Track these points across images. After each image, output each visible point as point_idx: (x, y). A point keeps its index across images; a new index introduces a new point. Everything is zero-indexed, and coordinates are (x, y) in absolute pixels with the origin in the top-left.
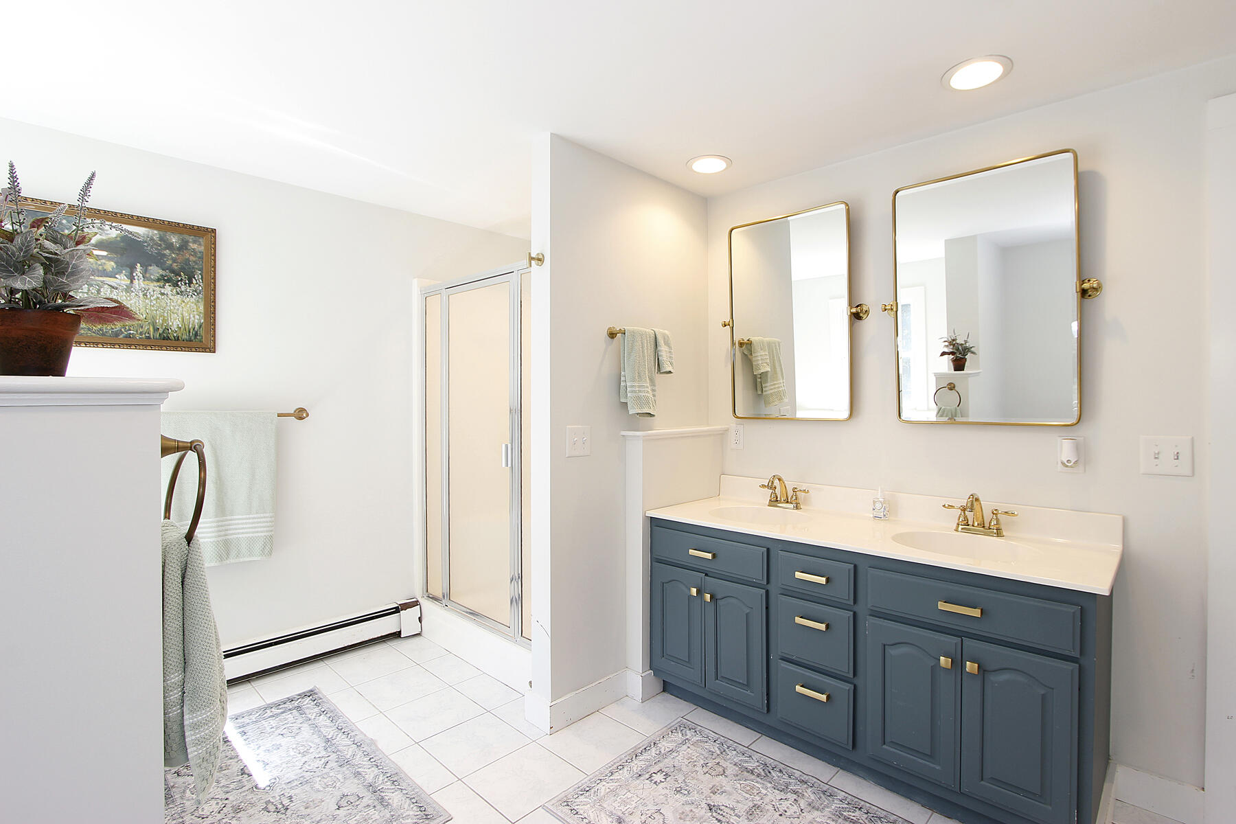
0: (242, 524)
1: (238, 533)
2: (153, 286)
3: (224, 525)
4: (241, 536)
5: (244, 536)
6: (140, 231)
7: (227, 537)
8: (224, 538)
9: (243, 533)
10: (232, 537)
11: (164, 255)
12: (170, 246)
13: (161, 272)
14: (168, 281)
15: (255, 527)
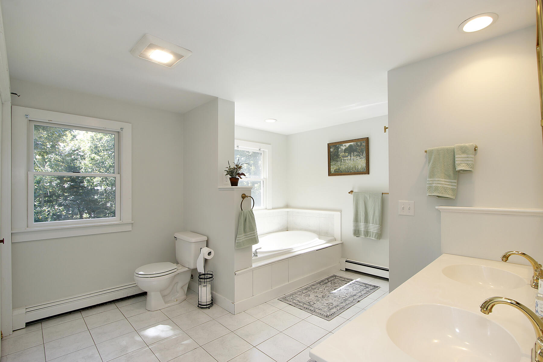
2: (355, 157)
6: (352, 143)
11: (357, 149)
12: (358, 146)
13: (357, 153)
14: (358, 156)
15: (374, 229)
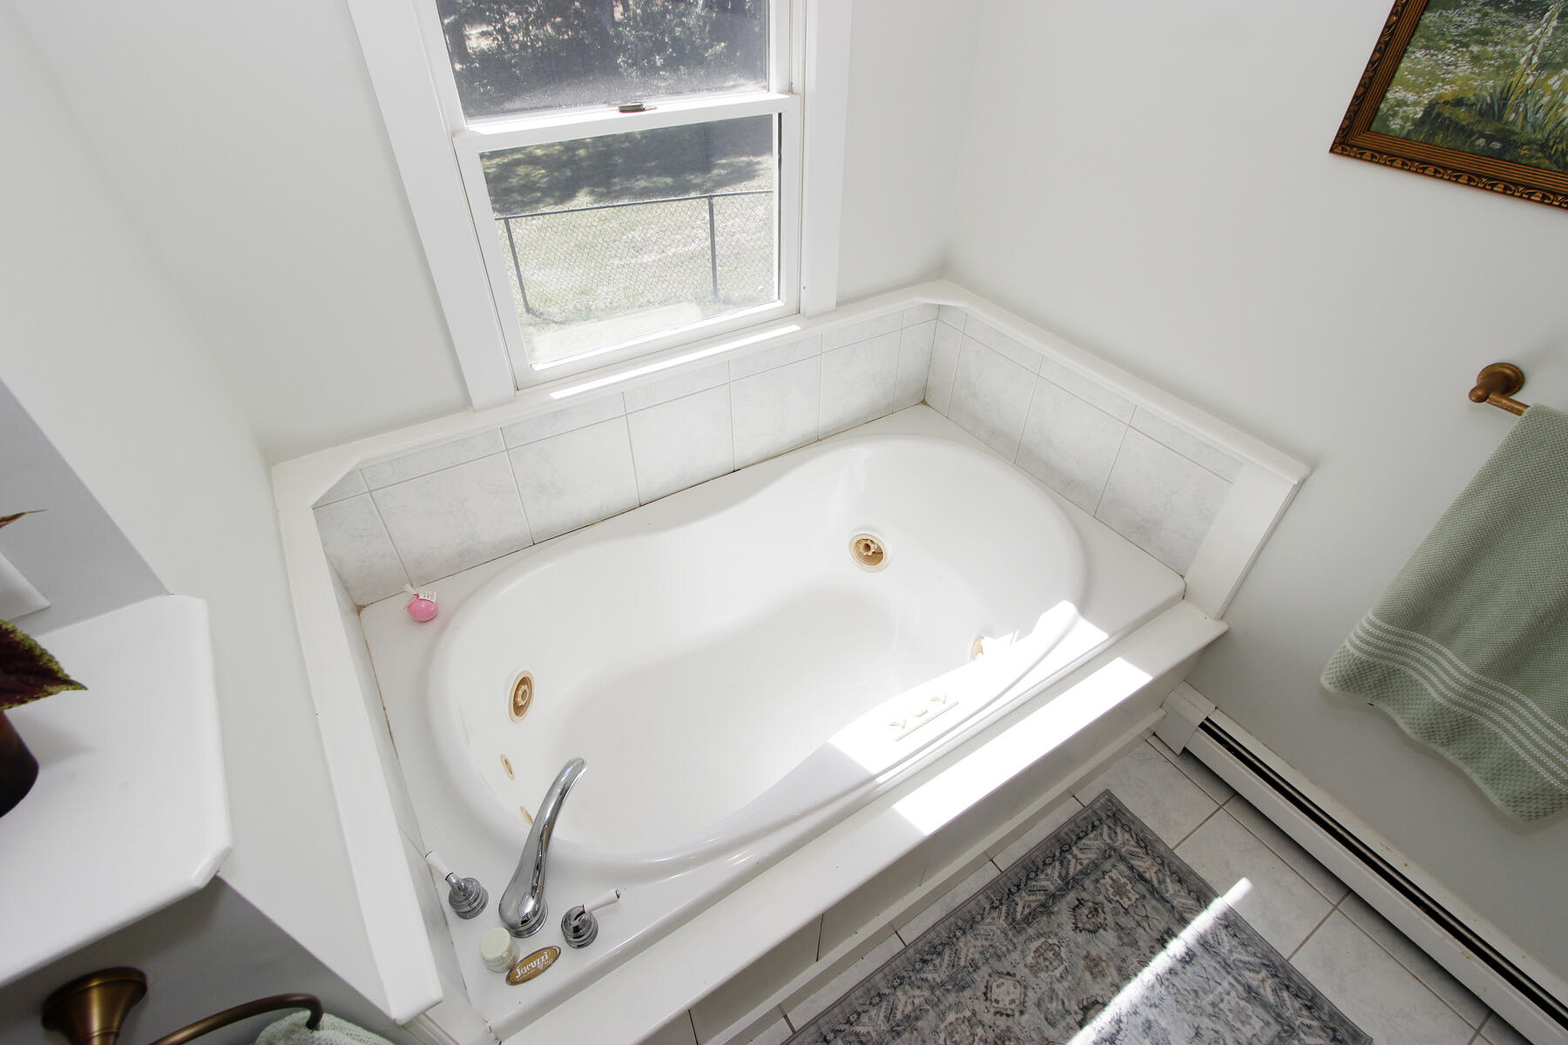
0: (1529, 724)
1: (1506, 731)
3: (1489, 697)
4: (1506, 738)
5: (1511, 743)
7: (1475, 716)
8: (1468, 714)
9: (1514, 738)
10: (1489, 724)
